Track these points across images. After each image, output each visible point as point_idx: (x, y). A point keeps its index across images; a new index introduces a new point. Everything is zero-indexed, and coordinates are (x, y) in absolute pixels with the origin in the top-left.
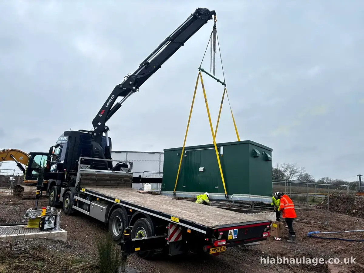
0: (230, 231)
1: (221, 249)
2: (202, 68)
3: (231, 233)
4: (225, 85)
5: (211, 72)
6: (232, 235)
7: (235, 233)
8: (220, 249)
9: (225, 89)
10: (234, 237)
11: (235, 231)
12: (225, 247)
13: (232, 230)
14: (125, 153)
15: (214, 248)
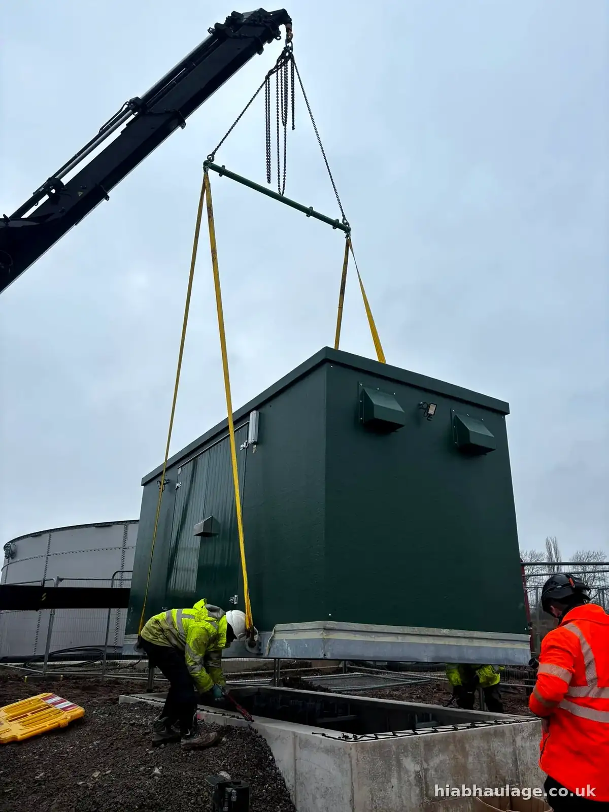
2: (217, 162)
4: (347, 230)
5: (269, 182)
9: (348, 245)
14: (123, 526)
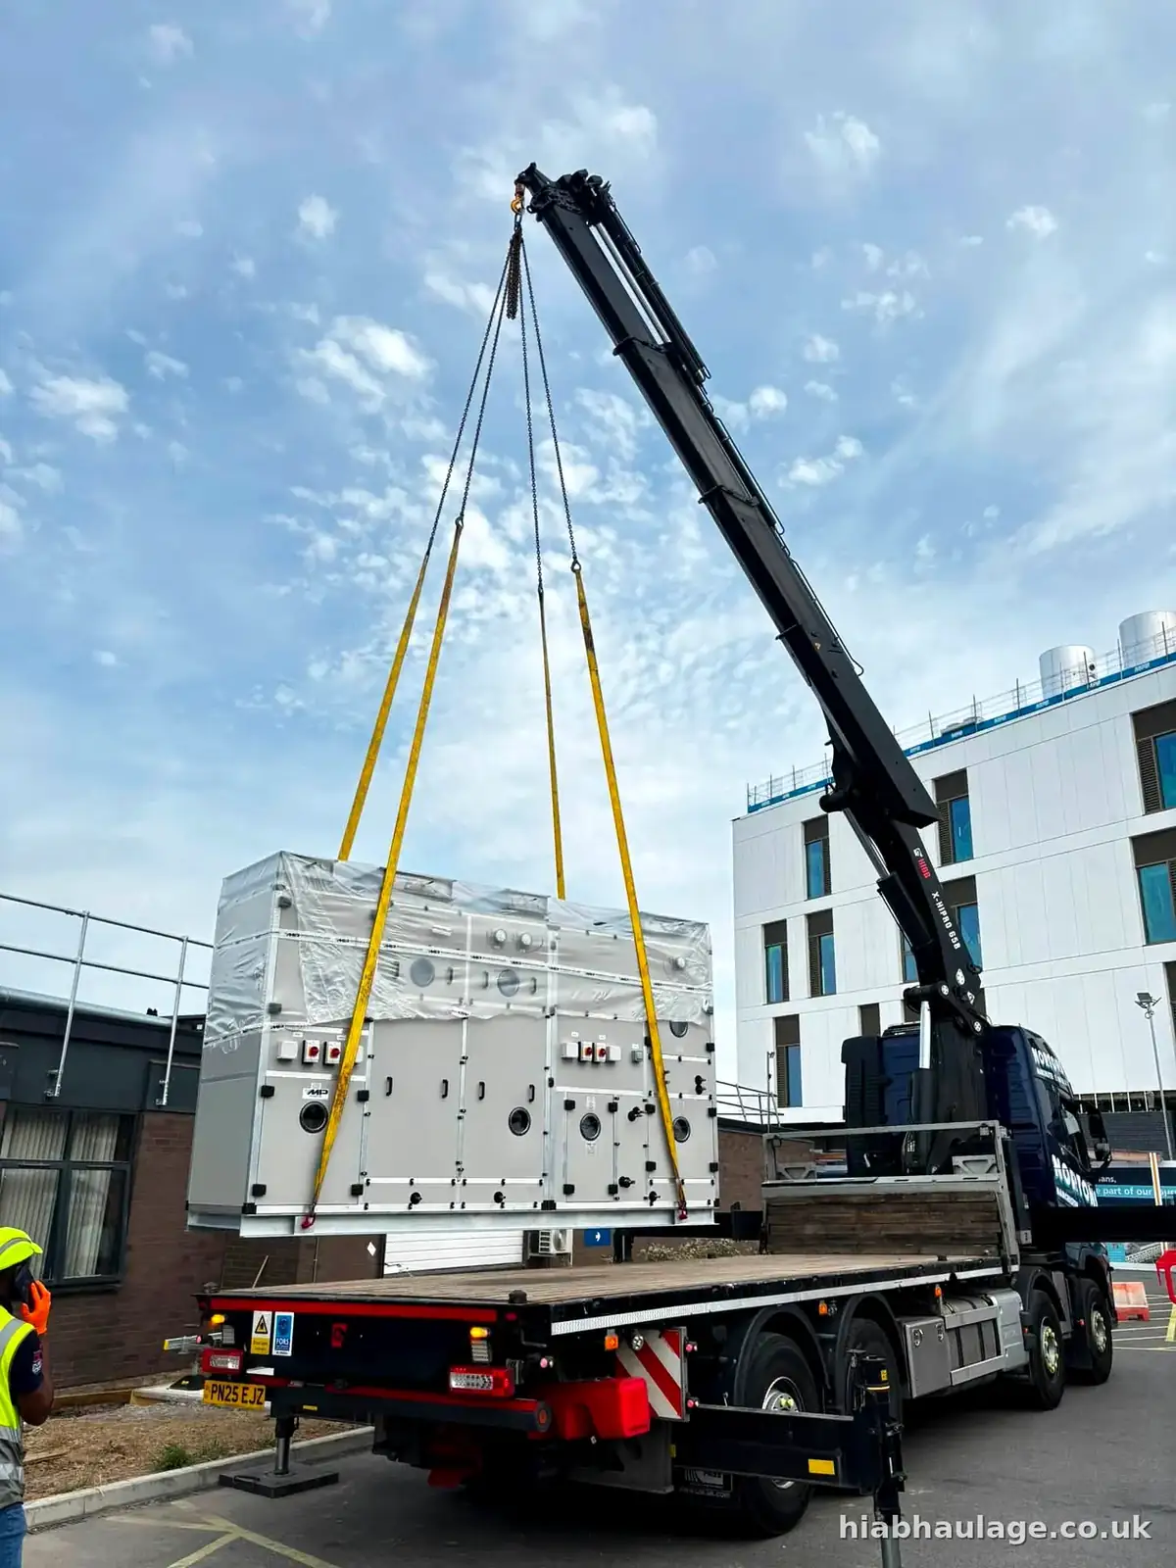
0: (257, 1315)
1: (244, 1394)
3: (262, 1325)
6: (268, 1336)
7: (283, 1332)
8: (239, 1391)
10: (279, 1347)
11: (283, 1322)
12: (262, 1390)
13: (268, 1315)
15: (218, 1383)
